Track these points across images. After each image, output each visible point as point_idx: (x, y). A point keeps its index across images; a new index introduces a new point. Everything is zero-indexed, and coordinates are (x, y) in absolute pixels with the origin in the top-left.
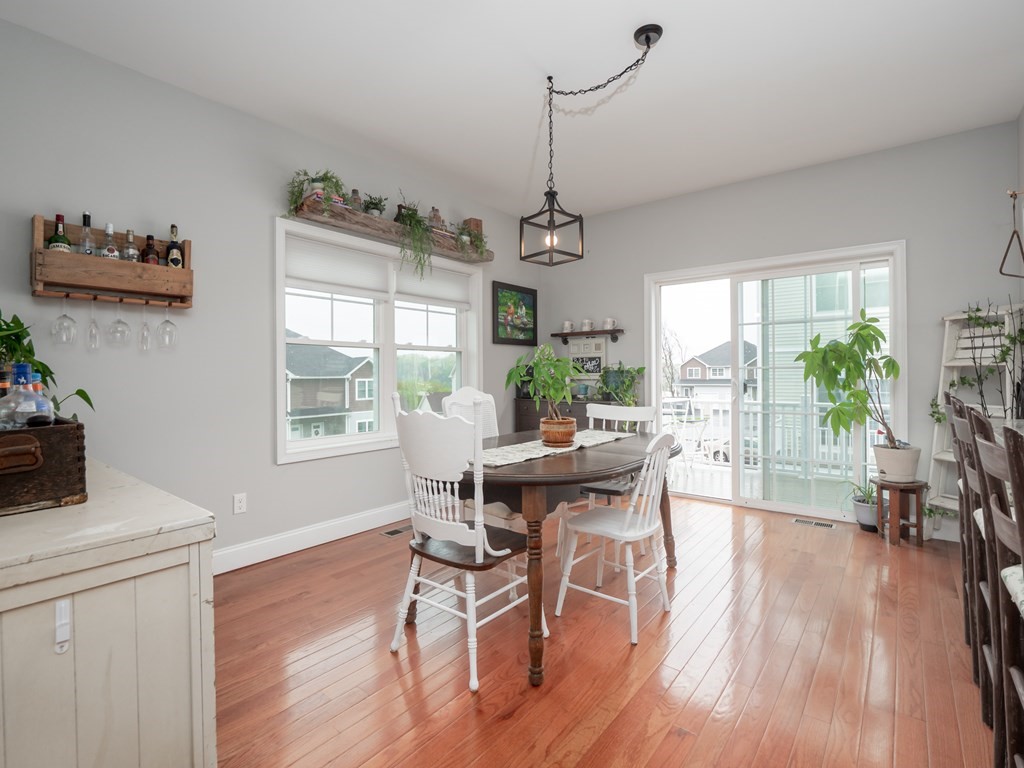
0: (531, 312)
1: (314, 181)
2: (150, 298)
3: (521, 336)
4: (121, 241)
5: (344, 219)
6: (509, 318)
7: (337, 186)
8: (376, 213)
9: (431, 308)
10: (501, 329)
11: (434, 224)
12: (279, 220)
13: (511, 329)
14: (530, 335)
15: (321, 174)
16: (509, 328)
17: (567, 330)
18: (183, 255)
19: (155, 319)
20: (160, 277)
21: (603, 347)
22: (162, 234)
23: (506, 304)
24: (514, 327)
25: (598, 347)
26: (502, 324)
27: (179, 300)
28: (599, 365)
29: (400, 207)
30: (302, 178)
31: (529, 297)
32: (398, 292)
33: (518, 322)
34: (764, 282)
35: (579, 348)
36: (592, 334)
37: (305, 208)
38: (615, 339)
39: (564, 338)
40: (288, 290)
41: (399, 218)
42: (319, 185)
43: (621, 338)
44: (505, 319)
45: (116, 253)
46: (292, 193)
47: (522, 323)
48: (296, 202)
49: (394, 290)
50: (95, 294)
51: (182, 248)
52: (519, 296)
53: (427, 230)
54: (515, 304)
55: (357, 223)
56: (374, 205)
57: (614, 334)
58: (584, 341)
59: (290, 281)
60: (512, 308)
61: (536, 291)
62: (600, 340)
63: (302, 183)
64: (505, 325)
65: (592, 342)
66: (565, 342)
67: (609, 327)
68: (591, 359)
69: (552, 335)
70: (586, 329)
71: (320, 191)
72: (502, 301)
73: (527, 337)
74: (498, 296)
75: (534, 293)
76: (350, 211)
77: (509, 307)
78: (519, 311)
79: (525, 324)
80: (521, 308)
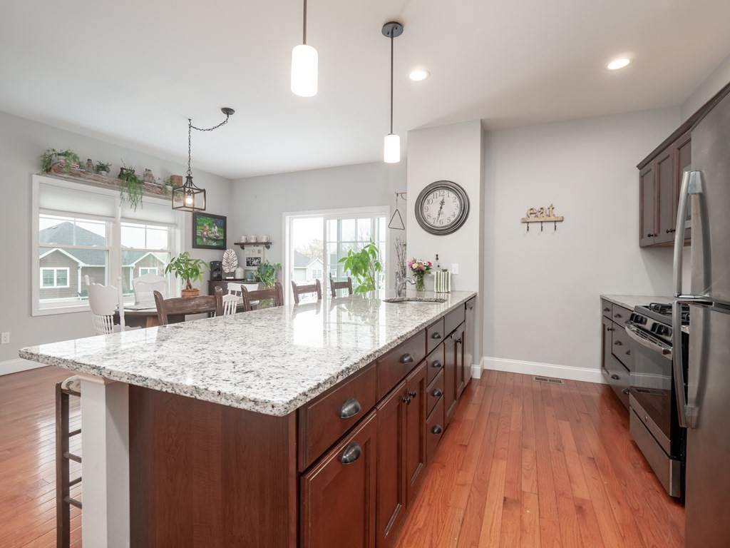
0: (222, 230)
1: (59, 155)
3: (214, 244)
5: (80, 176)
7: (75, 157)
8: (104, 172)
9: (148, 226)
10: (198, 240)
11: (146, 179)
12: (35, 177)
13: (207, 240)
14: (221, 244)
15: (64, 151)
16: (205, 239)
17: (243, 241)
21: (262, 251)
23: (203, 225)
24: (209, 238)
25: (259, 251)
26: (199, 236)
28: (260, 262)
29: (122, 169)
30: (51, 153)
31: (221, 221)
32: (122, 217)
33: (212, 235)
34: (338, 221)
35: (250, 252)
36: (256, 244)
37: (52, 171)
38: (268, 247)
39: (242, 246)
40: (41, 215)
41: (121, 175)
42: (62, 159)
43: (271, 246)
44: (202, 233)
46: (44, 161)
47: (215, 236)
48: (46, 167)
49: (120, 216)
52: (213, 220)
53: (142, 182)
54: (209, 225)
55: (89, 179)
56: (102, 168)
57: (267, 245)
58: (252, 248)
59: (42, 211)
60: (207, 228)
61: (226, 217)
62: (261, 248)
63: (51, 156)
64: (201, 238)
65: (257, 248)
66: (243, 248)
67: (264, 240)
68: (256, 258)
69: (235, 244)
70: (253, 241)
71: (62, 161)
72: (200, 223)
73: (219, 245)
74: (196, 221)
75: (224, 219)
76: (84, 173)
77: (205, 227)
78: (213, 229)
79: (217, 237)
80: (214, 227)
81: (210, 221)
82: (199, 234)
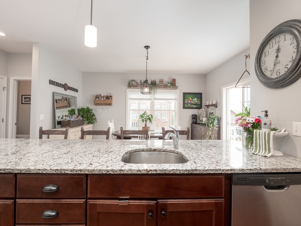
0: (199, 99)
2: (106, 104)
3: (195, 106)
4: (104, 97)
6: (189, 102)
11: (160, 83)
12: (127, 89)
16: (189, 104)
17: (208, 104)
18: (111, 98)
19: (107, 107)
20: (108, 101)
22: (109, 95)
24: (192, 104)
25: (213, 109)
26: (186, 103)
27: (110, 104)
29: (152, 81)
32: (155, 99)
33: (193, 102)
35: (210, 110)
36: (212, 105)
39: (208, 106)
43: (218, 106)
44: (188, 102)
45: (103, 99)
47: (195, 103)
50: (100, 104)
51: (111, 96)
52: (194, 95)
53: (157, 85)
54: (192, 98)
55: (140, 87)
57: (216, 106)
58: (211, 107)
59: (130, 99)
60: (191, 99)
61: (202, 93)
62: (214, 107)
64: (187, 104)
66: (208, 108)
67: (215, 103)
68: (212, 113)
69: (205, 106)
72: (186, 97)
73: (198, 107)
74: (185, 96)
75: (200, 94)
76: (138, 85)
77: (189, 99)
78: (194, 99)
79: (196, 103)
80: (195, 98)
81: (192, 96)
82: (186, 102)
